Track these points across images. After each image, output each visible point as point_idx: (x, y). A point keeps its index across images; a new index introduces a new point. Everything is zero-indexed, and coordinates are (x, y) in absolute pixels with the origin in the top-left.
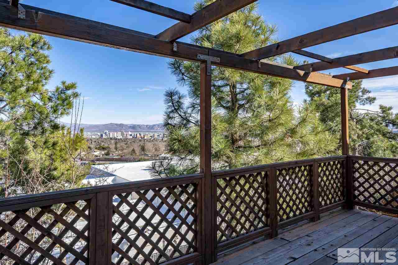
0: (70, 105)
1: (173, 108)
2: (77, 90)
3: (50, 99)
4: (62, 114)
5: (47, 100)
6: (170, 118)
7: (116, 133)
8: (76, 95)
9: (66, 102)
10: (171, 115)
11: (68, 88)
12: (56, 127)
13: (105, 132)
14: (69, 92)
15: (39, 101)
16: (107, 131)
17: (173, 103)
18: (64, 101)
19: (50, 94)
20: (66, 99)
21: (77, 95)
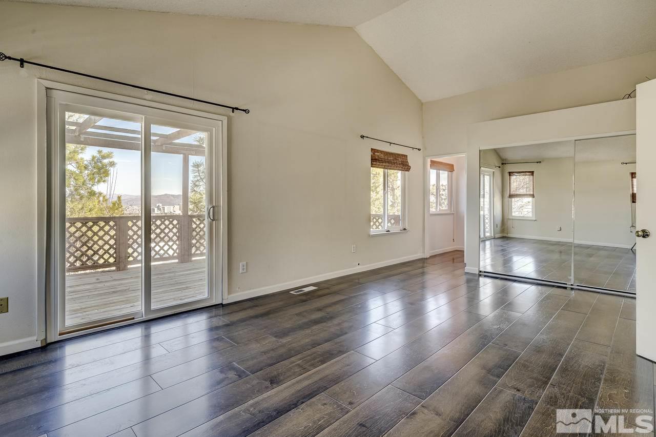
0: (106, 173)
1: (199, 178)
2: (114, 159)
3: (86, 168)
4: (99, 181)
5: (83, 168)
6: (196, 186)
7: (172, 207)
8: (112, 164)
9: (102, 171)
10: (197, 183)
11: (104, 157)
12: (92, 194)
13: (157, 205)
14: (106, 161)
15: (75, 170)
16: (161, 205)
17: (199, 174)
18: (99, 169)
19: (85, 162)
20: (102, 168)
21: (114, 164)
